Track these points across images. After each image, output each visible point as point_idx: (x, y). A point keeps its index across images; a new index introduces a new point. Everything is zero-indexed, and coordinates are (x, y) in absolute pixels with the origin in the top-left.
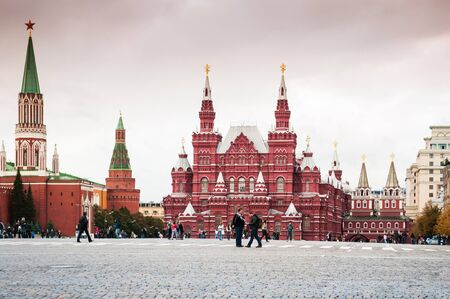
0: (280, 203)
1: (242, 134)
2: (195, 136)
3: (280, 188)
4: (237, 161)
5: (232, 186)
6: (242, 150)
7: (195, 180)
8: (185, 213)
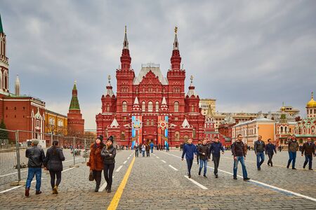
0: (176, 119)
1: (150, 71)
2: (118, 72)
3: (176, 108)
4: (147, 90)
5: (144, 107)
6: (150, 82)
7: (118, 102)
8: (112, 125)
